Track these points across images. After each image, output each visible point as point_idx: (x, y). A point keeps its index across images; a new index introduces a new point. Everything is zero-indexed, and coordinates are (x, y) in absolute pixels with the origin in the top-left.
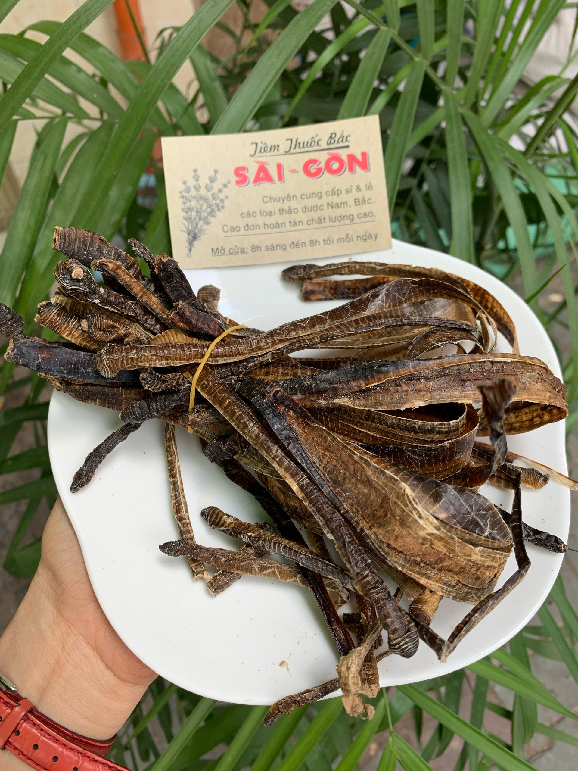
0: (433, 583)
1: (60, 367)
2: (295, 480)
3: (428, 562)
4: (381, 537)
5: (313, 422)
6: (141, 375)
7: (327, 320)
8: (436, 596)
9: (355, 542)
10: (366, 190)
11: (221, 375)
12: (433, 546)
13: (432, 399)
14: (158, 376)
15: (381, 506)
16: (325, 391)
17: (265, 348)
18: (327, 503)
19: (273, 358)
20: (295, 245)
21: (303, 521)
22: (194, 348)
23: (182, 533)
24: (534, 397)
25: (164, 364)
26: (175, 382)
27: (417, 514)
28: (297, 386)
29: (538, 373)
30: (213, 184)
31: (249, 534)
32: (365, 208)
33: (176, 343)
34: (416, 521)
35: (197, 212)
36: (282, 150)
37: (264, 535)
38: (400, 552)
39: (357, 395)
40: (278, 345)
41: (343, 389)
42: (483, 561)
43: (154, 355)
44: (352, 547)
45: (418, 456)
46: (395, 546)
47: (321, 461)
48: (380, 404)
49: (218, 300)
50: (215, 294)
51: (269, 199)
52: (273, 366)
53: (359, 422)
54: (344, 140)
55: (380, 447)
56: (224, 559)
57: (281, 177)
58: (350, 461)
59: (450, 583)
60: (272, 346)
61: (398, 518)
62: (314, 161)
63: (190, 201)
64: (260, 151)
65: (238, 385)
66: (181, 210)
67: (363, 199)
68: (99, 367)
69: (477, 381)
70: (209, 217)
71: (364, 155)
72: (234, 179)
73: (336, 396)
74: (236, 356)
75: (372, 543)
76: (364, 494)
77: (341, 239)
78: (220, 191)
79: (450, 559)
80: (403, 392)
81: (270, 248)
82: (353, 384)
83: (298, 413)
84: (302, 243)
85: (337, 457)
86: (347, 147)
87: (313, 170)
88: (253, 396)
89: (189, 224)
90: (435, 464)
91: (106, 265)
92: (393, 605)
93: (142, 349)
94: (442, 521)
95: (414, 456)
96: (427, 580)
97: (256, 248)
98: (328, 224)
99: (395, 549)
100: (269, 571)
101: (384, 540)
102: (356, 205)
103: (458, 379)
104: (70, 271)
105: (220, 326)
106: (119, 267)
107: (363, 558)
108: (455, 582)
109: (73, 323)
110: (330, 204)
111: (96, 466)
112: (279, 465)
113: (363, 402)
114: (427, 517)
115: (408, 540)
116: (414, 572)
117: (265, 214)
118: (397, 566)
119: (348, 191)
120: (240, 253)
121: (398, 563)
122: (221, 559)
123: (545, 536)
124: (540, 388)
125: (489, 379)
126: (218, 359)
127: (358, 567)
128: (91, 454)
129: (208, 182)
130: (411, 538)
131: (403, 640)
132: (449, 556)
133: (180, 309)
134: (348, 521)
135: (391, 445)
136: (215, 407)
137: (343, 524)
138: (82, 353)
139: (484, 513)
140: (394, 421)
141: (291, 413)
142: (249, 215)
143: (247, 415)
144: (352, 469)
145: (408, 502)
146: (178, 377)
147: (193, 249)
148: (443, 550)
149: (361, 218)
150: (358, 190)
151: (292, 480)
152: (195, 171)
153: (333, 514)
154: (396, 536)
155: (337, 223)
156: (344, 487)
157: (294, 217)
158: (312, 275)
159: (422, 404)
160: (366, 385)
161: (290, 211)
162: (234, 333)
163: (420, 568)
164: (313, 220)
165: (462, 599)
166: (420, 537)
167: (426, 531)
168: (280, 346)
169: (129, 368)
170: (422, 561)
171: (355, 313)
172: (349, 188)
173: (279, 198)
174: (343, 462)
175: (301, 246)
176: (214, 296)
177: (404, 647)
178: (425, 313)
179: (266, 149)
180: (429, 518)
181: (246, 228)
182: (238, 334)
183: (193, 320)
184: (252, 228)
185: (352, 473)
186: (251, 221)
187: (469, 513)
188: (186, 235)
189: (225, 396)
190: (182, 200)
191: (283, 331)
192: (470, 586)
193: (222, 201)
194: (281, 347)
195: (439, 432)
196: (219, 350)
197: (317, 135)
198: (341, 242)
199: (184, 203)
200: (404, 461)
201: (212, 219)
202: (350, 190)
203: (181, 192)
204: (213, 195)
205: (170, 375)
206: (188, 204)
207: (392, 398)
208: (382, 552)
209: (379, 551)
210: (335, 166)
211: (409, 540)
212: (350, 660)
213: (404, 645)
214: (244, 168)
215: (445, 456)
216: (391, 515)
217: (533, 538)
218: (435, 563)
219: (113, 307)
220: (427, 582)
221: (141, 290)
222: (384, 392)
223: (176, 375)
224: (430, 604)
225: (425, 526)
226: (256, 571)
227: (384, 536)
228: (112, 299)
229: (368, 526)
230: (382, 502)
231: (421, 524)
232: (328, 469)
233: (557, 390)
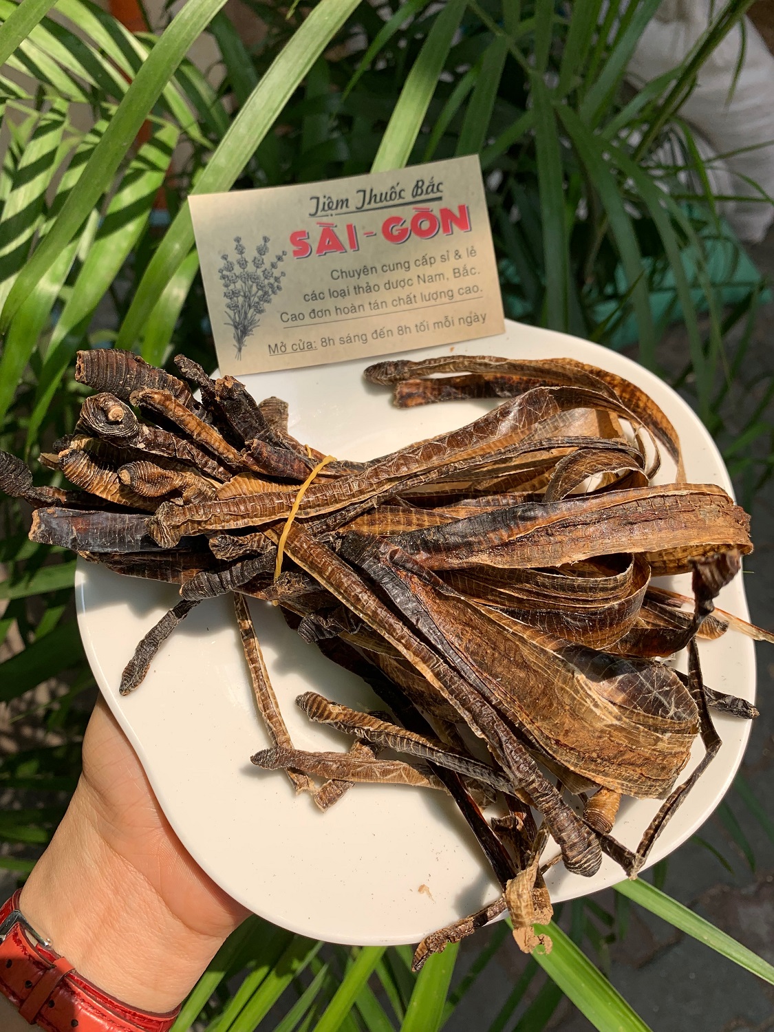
0: (611, 780)
1: (101, 539)
2: (428, 666)
3: (606, 757)
4: (547, 733)
5: (447, 590)
6: (211, 541)
7: (445, 448)
8: (615, 796)
9: (513, 740)
10: (468, 256)
11: (313, 531)
12: (612, 739)
13: (593, 550)
14: (233, 540)
15: (544, 693)
16: (457, 546)
17: (369, 492)
18: (473, 693)
19: (379, 502)
21: (432, 708)
22: (279, 499)
23: (274, 736)
24: (716, 537)
25: (241, 524)
26: (256, 545)
27: (591, 702)
28: (419, 542)
29: (718, 505)
30: (263, 257)
31: (366, 728)
32: (468, 281)
33: (251, 493)
34: (592, 711)
35: (245, 296)
36: (352, 207)
37: (386, 728)
38: (572, 749)
39: (498, 549)
40: (385, 486)
41: (480, 543)
42: (672, 749)
43: (227, 514)
44: (510, 747)
45: (579, 621)
46: (565, 743)
47: (461, 639)
48: (529, 560)
49: (286, 419)
50: (282, 411)
51: (340, 273)
52: (379, 512)
53: (499, 582)
54: (435, 189)
55: (528, 612)
56: (335, 766)
57: (354, 244)
58: (500, 638)
59: (631, 778)
60: (378, 487)
61: (567, 708)
62: (397, 220)
63: (234, 283)
64: (323, 209)
65: (339, 543)
66: (223, 295)
67: (465, 269)
68: (157, 537)
69: (648, 523)
70: (262, 303)
71: (462, 209)
72: (290, 248)
73: (471, 552)
74: (332, 504)
75: (536, 740)
76: (521, 679)
77: (438, 323)
78: (273, 266)
79: (633, 751)
80: (556, 543)
81: (345, 340)
82: (492, 536)
83: (426, 579)
84: (388, 331)
85: (482, 633)
86: (440, 199)
87: (395, 233)
88: (364, 560)
89: (235, 314)
90: (601, 629)
91: (150, 397)
92: (567, 814)
93: (210, 507)
94: (620, 706)
95: (575, 622)
96: (604, 778)
97: (327, 341)
98: (420, 303)
99: (566, 746)
100: (394, 774)
101: (550, 736)
102: (455, 277)
103: (624, 522)
104: (105, 412)
105: (306, 465)
106: (168, 398)
107: (525, 759)
108: (637, 776)
109: (108, 475)
110: (422, 276)
111: (151, 657)
112: (406, 648)
113: (508, 558)
114: (605, 705)
115: (581, 734)
116: (589, 771)
117: (335, 294)
118: (569, 766)
120: (306, 349)
121: (569, 762)
122: (331, 766)
123: (731, 700)
124: (722, 524)
125: (661, 519)
126: (309, 510)
127: (520, 772)
128: (143, 642)
129: (256, 254)
130: (585, 732)
131: (584, 857)
132: (631, 748)
133: (256, 449)
134: (502, 715)
135: (543, 608)
136: (314, 575)
137: (497, 718)
138: (127, 516)
139: (668, 689)
140: (546, 579)
141: (416, 579)
142: (314, 297)
143: (358, 585)
144: (502, 648)
145: (579, 687)
146: (257, 537)
147: (243, 348)
148: (625, 742)
149: (463, 293)
150: (457, 257)
151: (424, 665)
152: (238, 240)
153: (482, 706)
154: (567, 730)
155: (432, 302)
156: (494, 672)
157: (375, 296)
158: (405, 375)
159: (583, 557)
160: (509, 536)
161: (370, 289)
162: (324, 473)
163: (596, 766)
164: (400, 300)
165: (645, 794)
166: (597, 731)
167: (605, 723)
168: (386, 487)
169: (194, 533)
170: (598, 757)
171: (481, 438)
172: (446, 254)
173: (353, 271)
174: (490, 640)
175: (386, 335)
176: (281, 413)
177: (586, 865)
178: (562, 425)
179: (331, 204)
180: (608, 707)
181: (312, 315)
182: (329, 473)
183: (272, 462)
184: (320, 314)
185: (502, 653)
186: (317, 305)
187: (650, 692)
188: (232, 329)
189: (326, 562)
190: (223, 281)
191: (390, 466)
192: (654, 778)
193: (277, 279)
194: (389, 487)
195: (604, 590)
196: (310, 499)
197: (398, 184)
198: (439, 327)
199: (226, 286)
200: (562, 628)
201: (266, 306)
202: (446, 257)
203: (221, 271)
204: (264, 272)
205: (248, 536)
206: (232, 287)
207: (543, 552)
208: (549, 751)
209: (545, 750)
210: (426, 225)
211: (583, 734)
212: (521, 885)
213: (585, 863)
214: (303, 233)
215: (612, 620)
216: (558, 704)
217: (716, 703)
218: (614, 758)
219: (163, 451)
220: (605, 780)
221: (199, 424)
222: (533, 545)
223: (256, 535)
224: (609, 807)
225: (603, 717)
226: (377, 776)
227: (551, 731)
228: (160, 440)
229: (529, 719)
230: (544, 689)
231: (598, 714)
232: (470, 650)
233: (740, 523)
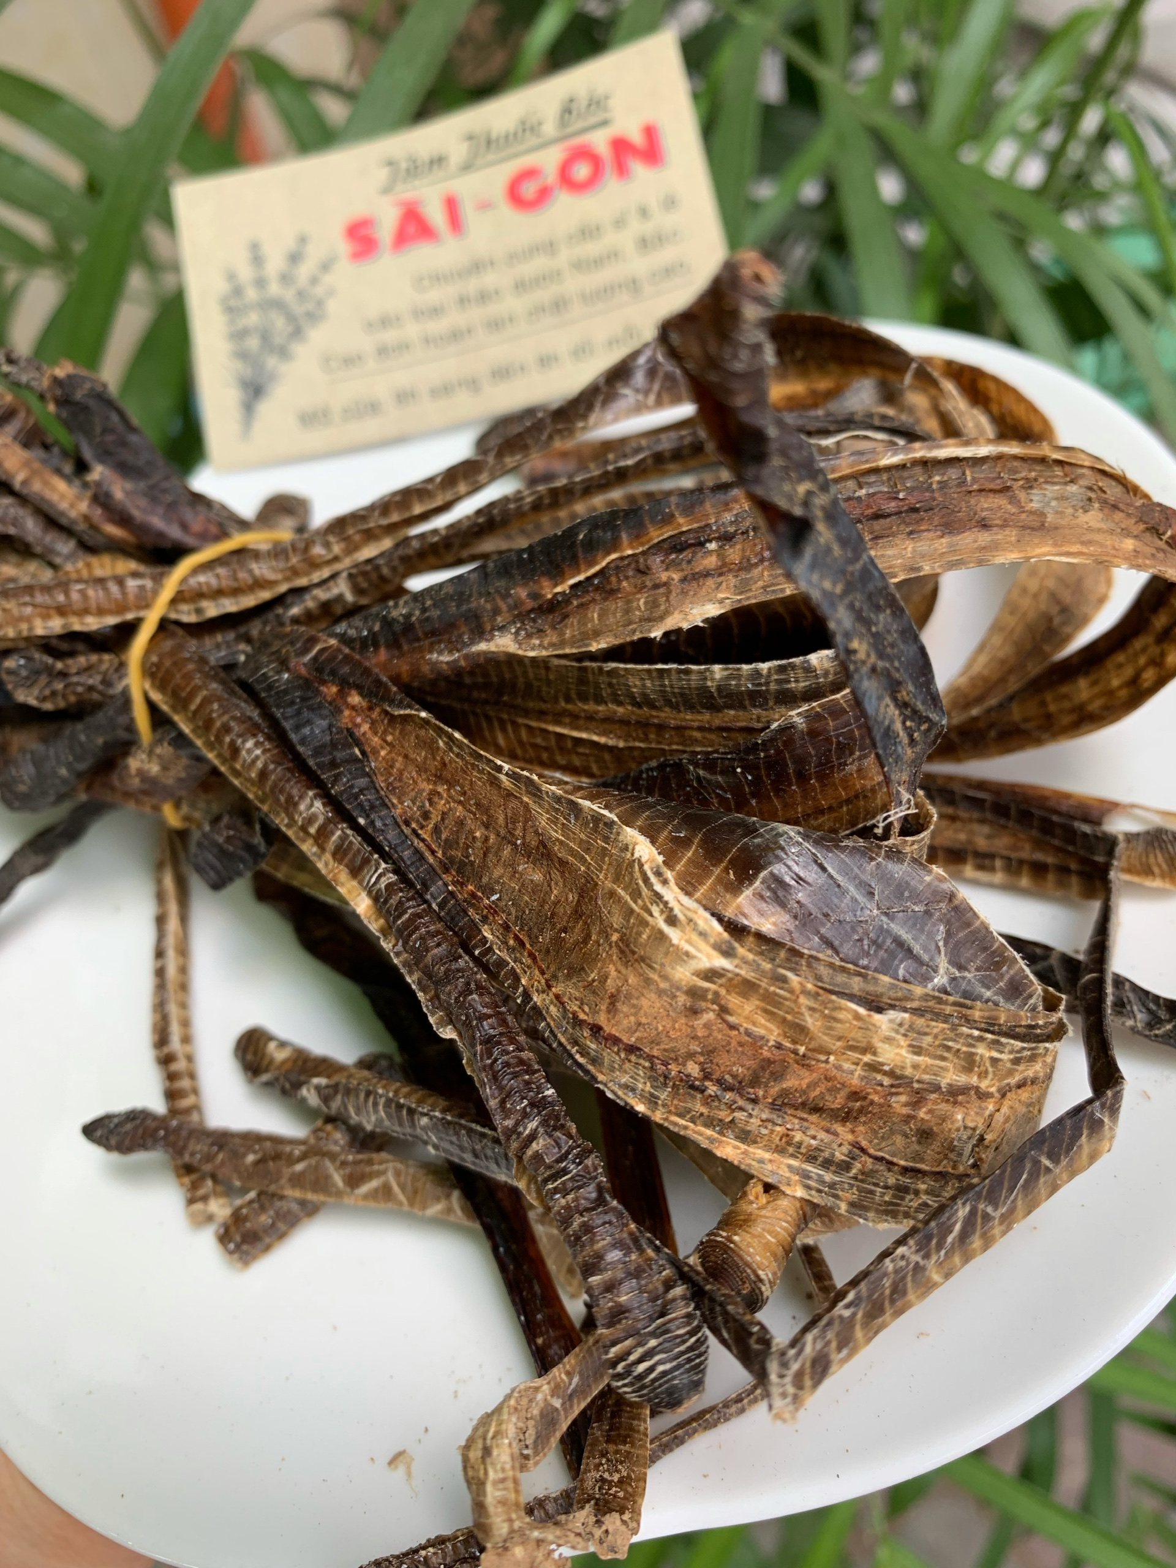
0: (767, 1156)
3: (729, 1078)
4: (573, 1007)
8: (784, 1203)
10: (663, 211)
12: (731, 1019)
13: (740, 594)
14: (47, 663)
15: (577, 914)
17: (328, 562)
19: (358, 591)
20: (502, 373)
22: (136, 579)
25: (56, 626)
26: (100, 676)
27: (662, 912)
28: (377, 628)
29: (1089, 488)
30: (297, 268)
31: (316, 1081)
32: (666, 255)
34: (661, 936)
35: (263, 336)
36: (454, 163)
38: (632, 1049)
39: (534, 620)
41: (496, 611)
43: (27, 605)
45: (722, 773)
46: (614, 1032)
47: (427, 814)
48: (596, 634)
51: (432, 280)
54: (600, 108)
57: (456, 225)
59: (826, 1154)
60: (347, 554)
61: (615, 937)
62: (529, 173)
63: (246, 315)
64: (407, 179)
66: (225, 337)
67: (656, 233)
70: (290, 343)
71: (650, 132)
72: (346, 248)
73: (480, 632)
74: (250, 593)
75: (552, 1032)
76: (536, 889)
77: (612, 343)
78: (314, 281)
79: (803, 1061)
80: (656, 586)
81: (441, 393)
82: (522, 593)
84: (519, 369)
86: (608, 122)
87: (531, 194)
88: (261, 669)
89: (244, 366)
92: (613, 1228)
95: (713, 778)
96: (743, 1147)
97: (408, 398)
98: (577, 312)
99: (616, 1040)
100: (375, 1183)
101: (582, 1016)
102: (640, 253)
107: (528, 1083)
108: (845, 1149)
110: (578, 262)
112: (318, 846)
113: (552, 637)
114: (692, 916)
115: (644, 1002)
116: (693, 1120)
117: (424, 315)
118: (634, 1102)
119: (620, 223)
120: (369, 415)
121: (633, 1090)
124: (1094, 524)
125: (917, 510)
126: (202, 603)
129: (284, 264)
130: (653, 996)
132: (795, 1052)
134: (495, 979)
135: (651, 758)
137: (481, 987)
139: (920, 909)
140: (648, 683)
141: (356, 699)
143: (243, 722)
144: (501, 819)
145: (640, 883)
146: (108, 663)
147: (254, 424)
148: (771, 1031)
149: (656, 282)
150: (643, 216)
151: (355, 883)
152: (255, 247)
153: (452, 960)
154: (612, 996)
155: (600, 305)
156: (485, 880)
157: (494, 309)
159: (713, 610)
160: (555, 587)
161: (483, 297)
163: (708, 1101)
164: (540, 310)
165: (887, 1212)
166: (678, 989)
167: (695, 966)
170: (707, 1076)
172: (621, 215)
174: (478, 805)
177: (641, 1368)
179: (417, 167)
180: (698, 920)
181: (382, 356)
183: (134, 513)
184: (395, 352)
185: (503, 832)
186: (390, 336)
188: (236, 394)
190: (226, 317)
192: (902, 1163)
193: (319, 303)
196: (205, 578)
197: (534, 113)
199: (232, 322)
200: (685, 795)
201: (297, 347)
202: (622, 220)
203: (222, 300)
204: (298, 292)
205: (82, 659)
206: (241, 322)
207: (627, 611)
208: (577, 1056)
210: (582, 171)
211: (649, 1003)
213: (640, 1360)
214: (368, 222)
215: (802, 764)
216: (600, 932)
218: (755, 1082)
220: (745, 1153)
222: (605, 599)
223: (101, 660)
224: (758, 1229)
225: (687, 947)
226: (340, 1191)
227: (583, 1002)
229: (543, 981)
230: (578, 901)
231: (675, 941)
232: (443, 837)
233: (1165, 538)
